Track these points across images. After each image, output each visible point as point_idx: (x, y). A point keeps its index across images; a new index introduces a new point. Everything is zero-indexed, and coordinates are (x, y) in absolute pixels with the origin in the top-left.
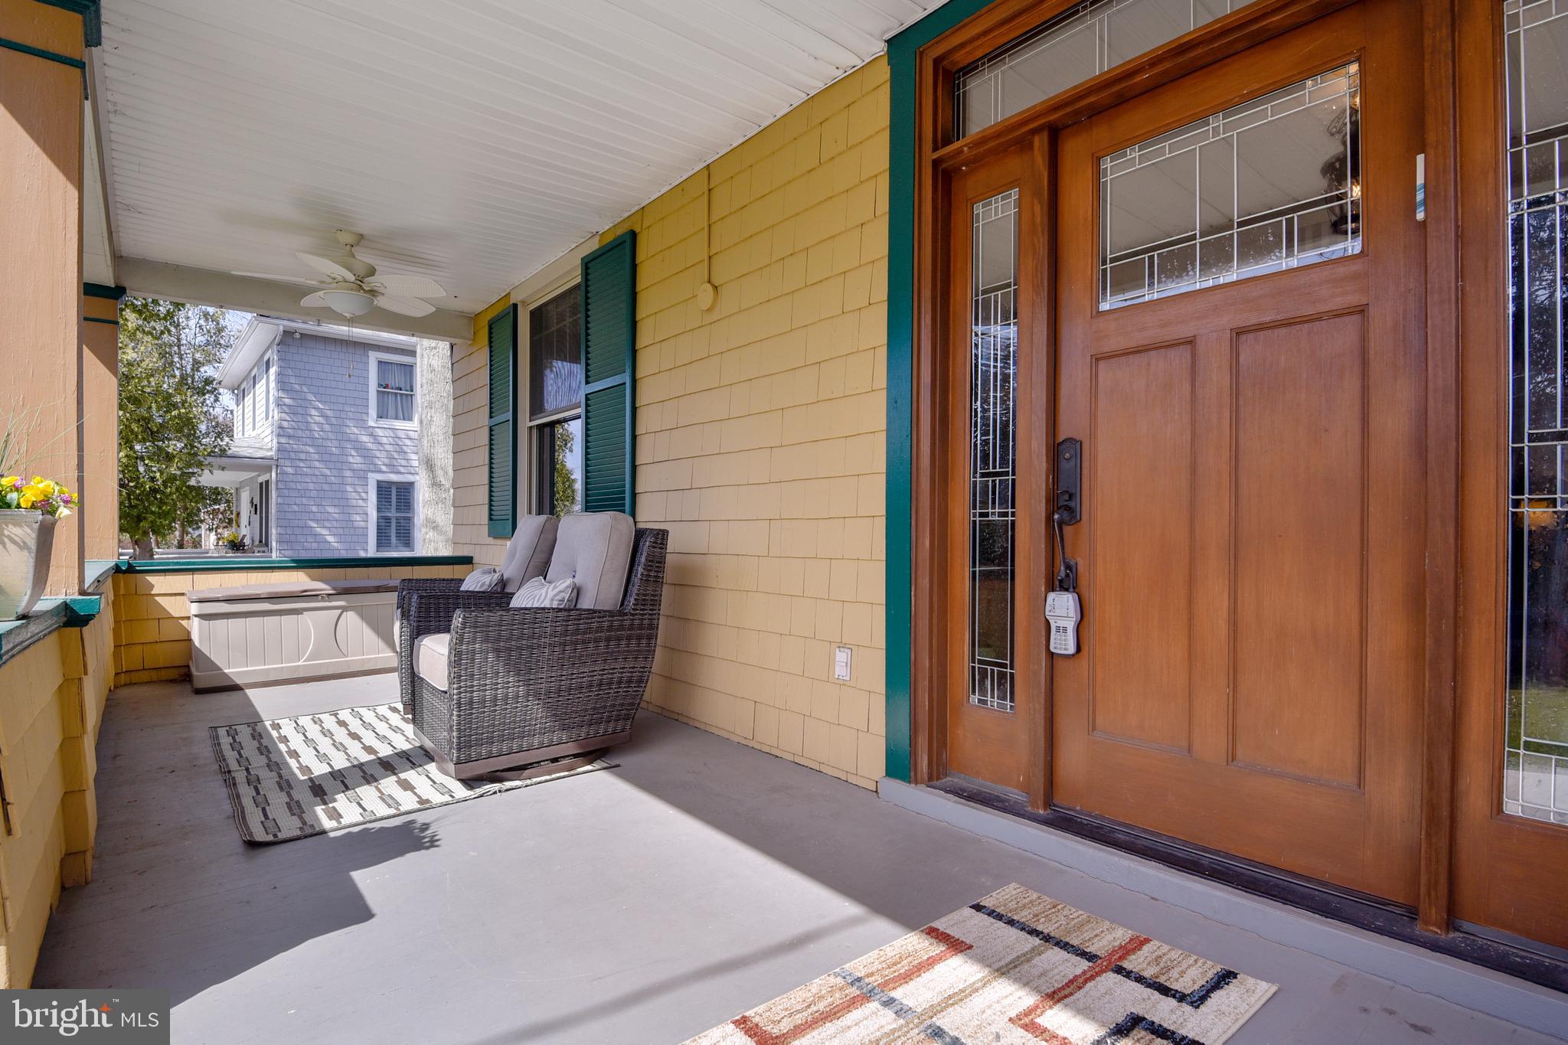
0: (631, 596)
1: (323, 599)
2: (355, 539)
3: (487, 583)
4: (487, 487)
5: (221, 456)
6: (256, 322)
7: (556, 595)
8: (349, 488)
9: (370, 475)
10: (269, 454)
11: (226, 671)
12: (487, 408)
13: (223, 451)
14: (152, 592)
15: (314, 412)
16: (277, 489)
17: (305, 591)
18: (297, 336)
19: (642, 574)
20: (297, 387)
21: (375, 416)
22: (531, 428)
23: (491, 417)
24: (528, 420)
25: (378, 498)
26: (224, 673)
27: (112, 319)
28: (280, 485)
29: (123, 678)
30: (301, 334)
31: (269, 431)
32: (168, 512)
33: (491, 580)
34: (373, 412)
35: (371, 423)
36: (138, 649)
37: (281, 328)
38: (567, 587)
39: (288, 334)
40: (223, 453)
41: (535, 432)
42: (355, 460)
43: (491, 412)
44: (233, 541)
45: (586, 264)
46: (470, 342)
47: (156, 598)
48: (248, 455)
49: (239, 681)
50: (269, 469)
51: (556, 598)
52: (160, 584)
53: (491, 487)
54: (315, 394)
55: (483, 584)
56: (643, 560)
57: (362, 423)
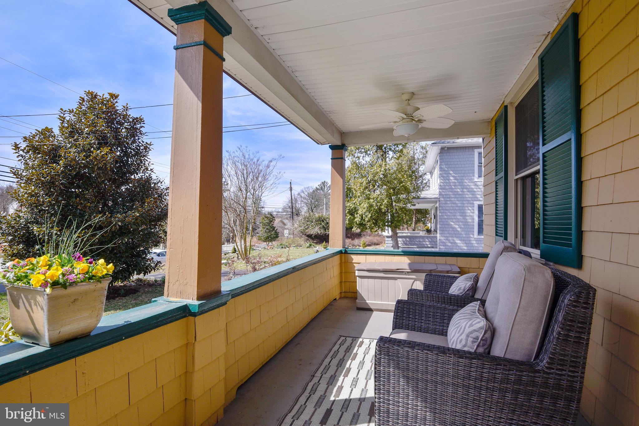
0: (546, 352)
1: (405, 274)
2: (469, 230)
3: (462, 288)
4: (494, 216)
5: (418, 199)
6: (431, 147)
7: (471, 333)
8: (466, 208)
9: (475, 202)
10: (437, 196)
11: (367, 302)
12: (494, 171)
13: (418, 197)
14: (353, 262)
15: (452, 178)
16: (439, 210)
17: (398, 269)
18: (446, 149)
19: (559, 333)
20: (446, 169)
21: (477, 176)
22: (517, 180)
23: (496, 175)
24: (515, 175)
25: (478, 212)
26: (366, 302)
27: (341, 157)
28: (440, 209)
29: (343, 295)
30: (448, 148)
31: (438, 187)
32: (400, 221)
33: (465, 287)
34: (476, 175)
35: (476, 180)
36: (348, 283)
37: (440, 147)
38: (481, 328)
39: (442, 149)
40: (418, 198)
41: (519, 182)
42: (468, 196)
43: (496, 173)
44: (427, 229)
45: (542, 59)
46: (489, 135)
47: (354, 264)
48: (430, 197)
49: (372, 307)
50: (436, 202)
51: (471, 335)
52: (356, 259)
53: (496, 216)
54: (453, 171)
55: (460, 289)
56: (560, 318)
57: (471, 180)
